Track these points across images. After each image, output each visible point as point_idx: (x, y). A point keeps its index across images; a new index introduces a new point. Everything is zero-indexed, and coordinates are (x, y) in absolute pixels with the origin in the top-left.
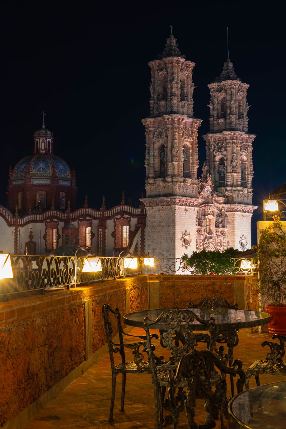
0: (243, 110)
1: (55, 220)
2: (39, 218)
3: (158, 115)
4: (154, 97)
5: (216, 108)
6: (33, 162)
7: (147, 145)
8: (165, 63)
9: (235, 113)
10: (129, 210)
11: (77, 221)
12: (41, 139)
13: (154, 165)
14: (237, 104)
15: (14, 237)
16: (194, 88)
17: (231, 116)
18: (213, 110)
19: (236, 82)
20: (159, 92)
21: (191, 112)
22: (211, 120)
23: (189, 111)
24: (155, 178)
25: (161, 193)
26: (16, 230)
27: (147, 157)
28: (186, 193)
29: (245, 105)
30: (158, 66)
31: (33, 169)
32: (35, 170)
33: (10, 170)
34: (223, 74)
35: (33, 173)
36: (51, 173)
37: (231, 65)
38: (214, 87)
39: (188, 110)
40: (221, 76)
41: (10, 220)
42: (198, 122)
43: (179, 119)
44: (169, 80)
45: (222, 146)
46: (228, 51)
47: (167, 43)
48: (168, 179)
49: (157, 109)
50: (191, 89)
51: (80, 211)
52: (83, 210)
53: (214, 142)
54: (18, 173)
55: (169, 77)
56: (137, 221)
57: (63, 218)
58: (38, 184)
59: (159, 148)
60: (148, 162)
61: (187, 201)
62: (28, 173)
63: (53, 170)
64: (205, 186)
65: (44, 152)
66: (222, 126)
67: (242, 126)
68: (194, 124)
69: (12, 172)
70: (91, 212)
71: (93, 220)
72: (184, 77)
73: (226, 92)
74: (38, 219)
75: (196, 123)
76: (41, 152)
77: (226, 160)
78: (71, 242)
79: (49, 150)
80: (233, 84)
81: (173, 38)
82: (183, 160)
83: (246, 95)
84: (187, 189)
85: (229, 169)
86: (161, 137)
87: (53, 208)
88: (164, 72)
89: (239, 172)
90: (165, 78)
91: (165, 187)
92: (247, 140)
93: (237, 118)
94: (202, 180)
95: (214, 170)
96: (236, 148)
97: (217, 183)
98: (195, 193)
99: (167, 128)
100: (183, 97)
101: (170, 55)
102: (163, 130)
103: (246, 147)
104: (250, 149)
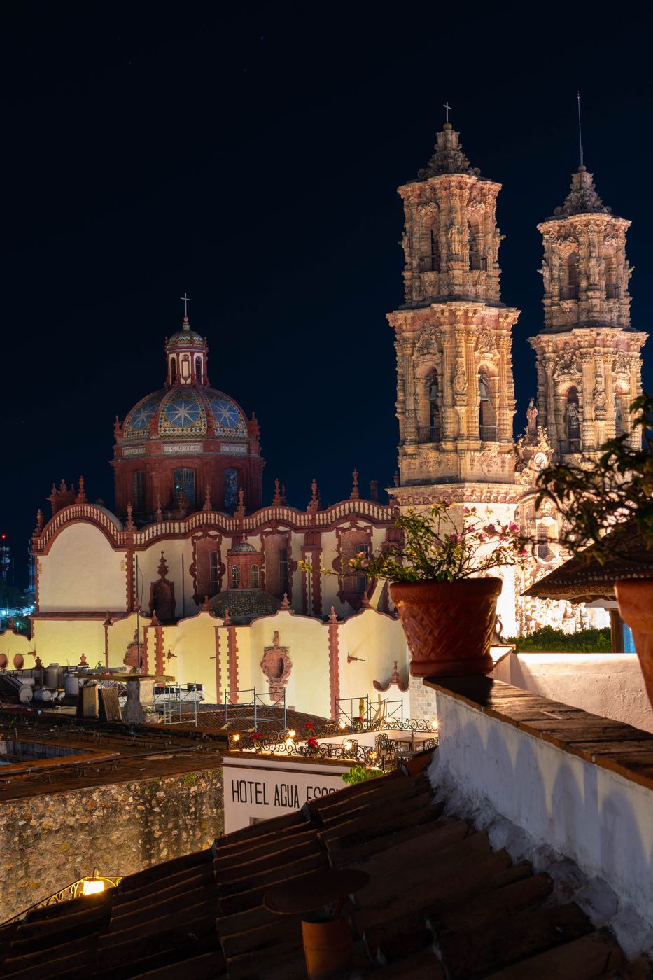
0: (617, 278)
1: (212, 533)
2: (180, 528)
3: (420, 304)
4: (411, 264)
5: (556, 277)
6: (164, 406)
7: (399, 370)
8: (433, 189)
9: (598, 287)
10: (369, 510)
11: (259, 536)
12: (181, 355)
13: (416, 414)
14: (603, 267)
15: (126, 573)
16: (501, 240)
17: (590, 293)
18: (551, 281)
19: (599, 218)
20: (422, 253)
21: (495, 293)
22: (546, 304)
23: (490, 292)
24: (418, 443)
25: (434, 476)
26: (130, 557)
27: (400, 396)
28: (487, 474)
29: (622, 266)
30: (419, 196)
31: (165, 420)
32: (169, 423)
33: (117, 425)
34: (570, 200)
35: (165, 431)
36: (203, 428)
37: (588, 178)
38: (551, 229)
39: (487, 290)
40: (567, 204)
41: (117, 535)
42: (511, 314)
43: (466, 312)
44: (442, 225)
45: (571, 362)
46: (581, 147)
47: (437, 142)
48: (446, 444)
49: (420, 291)
50: (493, 242)
51: (264, 514)
52: (270, 511)
53: (554, 352)
54: (132, 431)
55: (443, 218)
56: (386, 534)
57: (230, 528)
58: (176, 454)
59: (426, 376)
60: (402, 408)
61: (491, 492)
62: (155, 429)
63: (209, 422)
64: (533, 453)
65: (189, 381)
66: (571, 317)
67: (615, 314)
68: (501, 320)
69: (121, 427)
70: (288, 516)
71: (293, 534)
72: (477, 216)
73: (577, 240)
74: (177, 531)
75: (507, 317)
76: (183, 381)
77: (582, 392)
78: (245, 584)
79: (199, 377)
80: (592, 222)
81: (449, 132)
82: (478, 403)
83: (624, 244)
84: (489, 466)
85: (589, 412)
86: (429, 353)
87: (207, 506)
88: (431, 208)
89: (612, 419)
90: (435, 221)
91: (439, 463)
92: (629, 346)
93: (604, 297)
94: (527, 441)
95: (555, 415)
96: (602, 365)
97: (563, 444)
98: (509, 472)
99: (441, 332)
100: (476, 263)
101: (444, 169)
102: (433, 337)
103: (626, 360)
104: (637, 365)
